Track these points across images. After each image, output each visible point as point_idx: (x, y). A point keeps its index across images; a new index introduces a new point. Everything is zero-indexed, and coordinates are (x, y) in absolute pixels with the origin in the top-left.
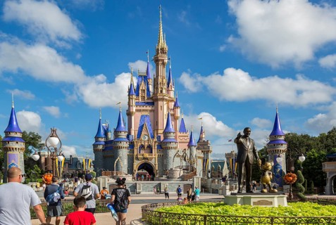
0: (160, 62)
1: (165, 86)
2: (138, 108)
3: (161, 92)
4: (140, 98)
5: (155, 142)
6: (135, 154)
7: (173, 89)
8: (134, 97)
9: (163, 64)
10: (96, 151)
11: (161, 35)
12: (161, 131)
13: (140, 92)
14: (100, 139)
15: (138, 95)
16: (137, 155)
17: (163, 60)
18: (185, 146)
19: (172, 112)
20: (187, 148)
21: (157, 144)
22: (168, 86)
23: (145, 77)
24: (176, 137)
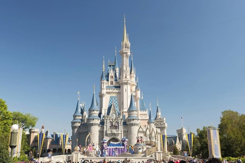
0: (125, 55)
1: (129, 73)
2: (108, 91)
3: (126, 77)
4: (110, 83)
5: (121, 119)
6: (105, 130)
7: (135, 76)
8: (105, 81)
9: (127, 56)
10: (73, 128)
11: (125, 35)
12: (126, 110)
13: (110, 77)
14: (77, 118)
15: (108, 80)
16: (106, 131)
17: (127, 53)
18: (146, 123)
19: (134, 94)
20: (147, 124)
21: (123, 121)
22: (131, 73)
23: (113, 66)
24: (137, 115)
